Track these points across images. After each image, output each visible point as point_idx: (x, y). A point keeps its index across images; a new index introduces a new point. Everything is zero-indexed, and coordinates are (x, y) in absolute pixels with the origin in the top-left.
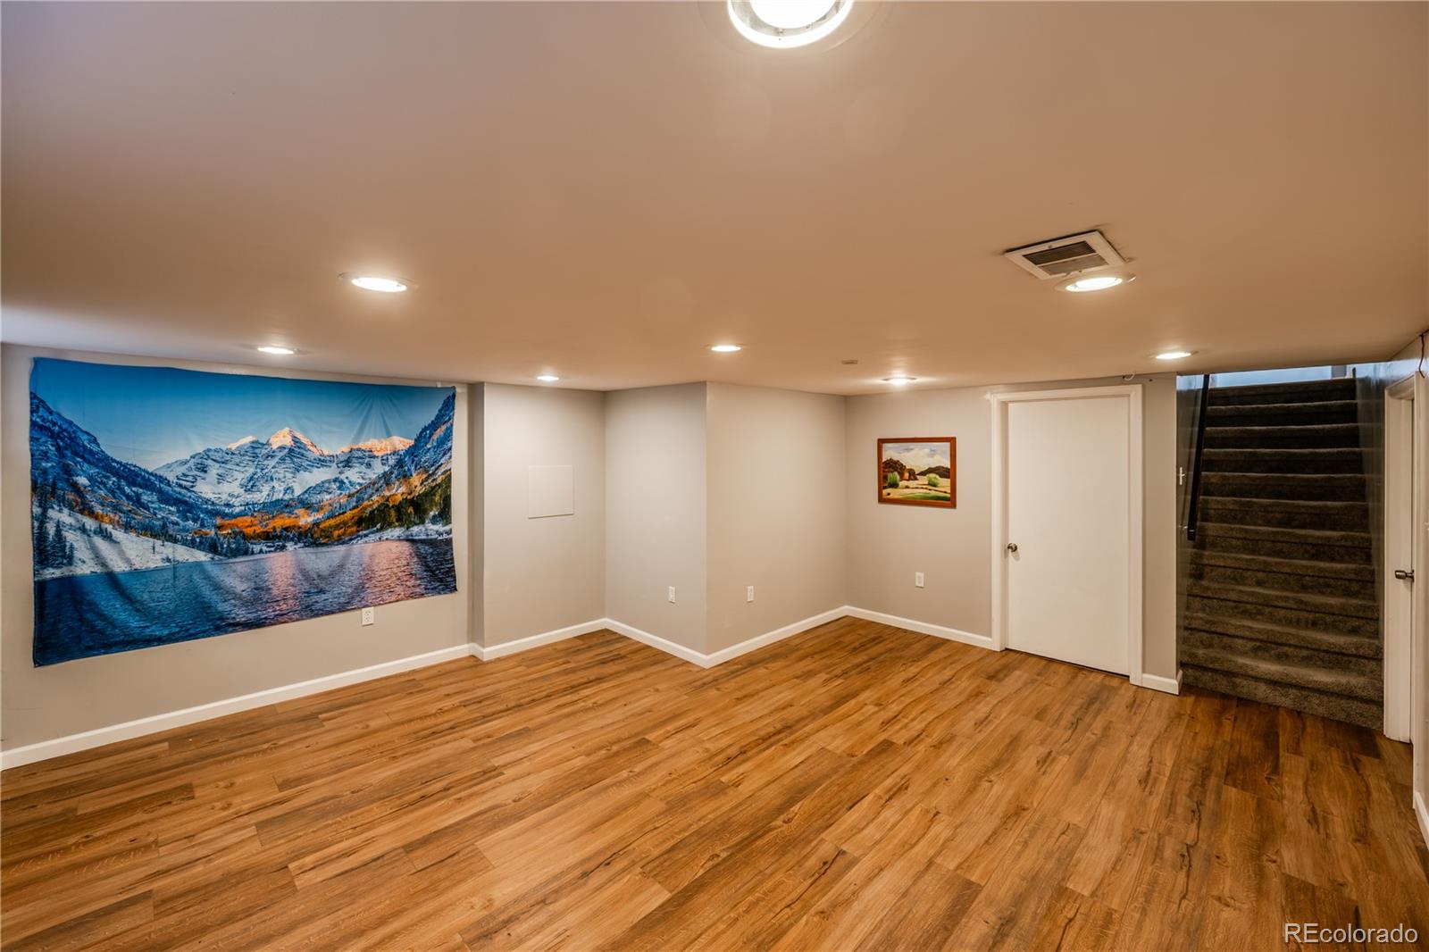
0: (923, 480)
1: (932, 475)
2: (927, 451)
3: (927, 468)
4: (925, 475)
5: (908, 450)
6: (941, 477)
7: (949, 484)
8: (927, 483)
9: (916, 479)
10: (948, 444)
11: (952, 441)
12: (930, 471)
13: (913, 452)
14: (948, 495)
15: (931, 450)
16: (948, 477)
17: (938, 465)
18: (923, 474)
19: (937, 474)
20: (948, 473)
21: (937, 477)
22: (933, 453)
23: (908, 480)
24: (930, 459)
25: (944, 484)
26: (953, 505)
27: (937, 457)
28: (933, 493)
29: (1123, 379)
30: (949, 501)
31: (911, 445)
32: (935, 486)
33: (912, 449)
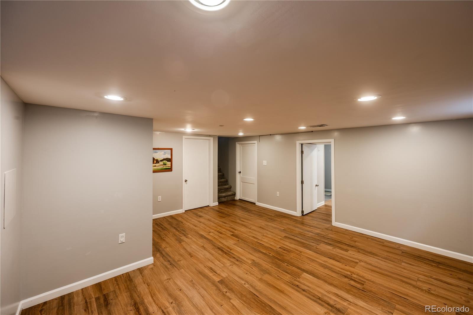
0: (161, 163)
1: (165, 161)
2: (163, 153)
3: (163, 159)
4: (162, 161)
5: (156, 152)
6: (167, 161)
7: (170, 164)
8: (163, 164)
9: (159, 163)
10: (170, 150)
11: (171, 149)
12: (164, 160)
13: (159, 153)
14: (170, 167)
15: (165, 153)
16: (170, 162)
17: (167, 158)
18: (161, 161)
19: (166, 160)
20: (170, 160)
21: (166, 161)
22: (165, 154)
23: (156, 164)
24: (164, 155)
25: (169, 163)
26: (172, 171)
27: (167, 155)
28: (165, 167)
29: (210, 136)
30: (170, 169)
31: (157, 151)
32: (165, 165)
33: (157, 152)
